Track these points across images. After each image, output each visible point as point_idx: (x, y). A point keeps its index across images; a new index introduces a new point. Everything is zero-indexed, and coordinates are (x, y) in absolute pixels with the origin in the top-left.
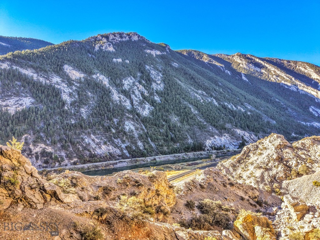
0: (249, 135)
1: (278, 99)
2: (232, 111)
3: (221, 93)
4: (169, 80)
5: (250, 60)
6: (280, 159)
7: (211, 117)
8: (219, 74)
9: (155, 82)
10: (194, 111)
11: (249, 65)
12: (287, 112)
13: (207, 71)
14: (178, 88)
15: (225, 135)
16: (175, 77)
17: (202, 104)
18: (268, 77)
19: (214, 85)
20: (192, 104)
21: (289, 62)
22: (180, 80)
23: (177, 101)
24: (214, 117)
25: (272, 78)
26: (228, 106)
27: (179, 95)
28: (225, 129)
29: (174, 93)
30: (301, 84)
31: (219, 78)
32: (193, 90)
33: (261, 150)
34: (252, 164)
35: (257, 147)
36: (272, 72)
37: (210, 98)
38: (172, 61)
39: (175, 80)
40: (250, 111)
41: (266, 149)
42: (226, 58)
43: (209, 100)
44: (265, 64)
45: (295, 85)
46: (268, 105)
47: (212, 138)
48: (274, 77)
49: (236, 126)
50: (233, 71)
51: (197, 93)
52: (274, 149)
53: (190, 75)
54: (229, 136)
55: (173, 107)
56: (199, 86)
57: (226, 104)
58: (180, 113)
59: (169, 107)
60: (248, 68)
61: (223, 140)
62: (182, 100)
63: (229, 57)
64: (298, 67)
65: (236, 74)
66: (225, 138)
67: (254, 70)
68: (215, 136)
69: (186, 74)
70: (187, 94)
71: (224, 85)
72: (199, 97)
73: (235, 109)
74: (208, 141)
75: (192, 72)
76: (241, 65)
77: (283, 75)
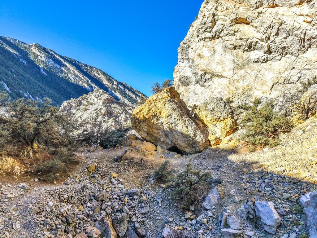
11: (48, 59)
18: (68, 76)
21: (86, 66)
25: (71, 77)
30: (95, 86)
36: (72, 71)
42: (21, 46)
44: (65, 63)
45: (91, 87)
48: (73, 76)
50: (30, 62)
60: (47, 63)
63: (25, 45)
64: (93, 72)
65: (32, 66)
67: (54, 66)
76: (41, 59)
77: (81, 76)
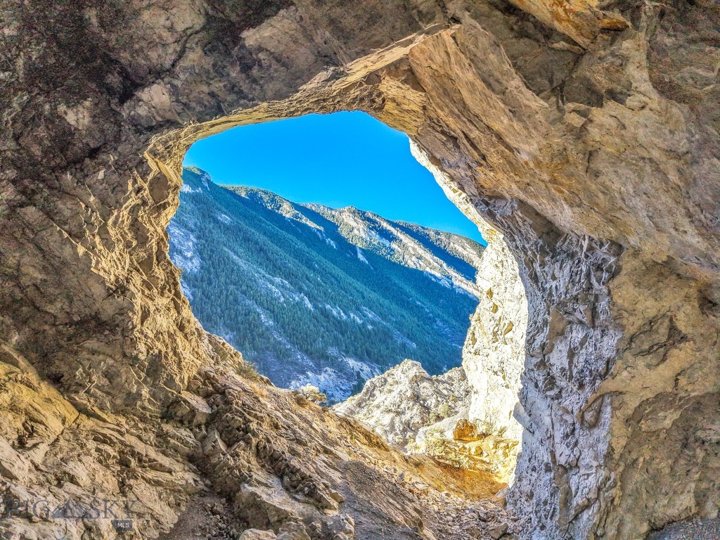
0: (369, 370)
1: (420, 301)
2: (339, 322)
3: (319, 285)
4: (212, 251)
5: (372, 224)
6: (416, 398)
7: (300, 333)
8: (314, 245)
9: (180, 252)
10: (266, 320)
11: (370, 232)
12: (435, 327)
13: (290, 236)
14: (233, 270)
15: (326, 371)
16: (225, 245)
17: (283, 306)
18: (403, 258)
19: (304, 268)
20: (261, 304)
21: (439, 234)
22: (236, 253)
23: (231, 298)
24: (306, 334)
25: (409, 262)
26: (332, 311)
27: (235, 284)
28: (327, 358)
29: (223, 279)
30: (457, 275)
31: (314, 253)
32: (264, 276)
33: (391, 385)
34: (378, 407)
35: (386, 381)
36: (410, 249)
37: (298, 293)
38: (217, 208)
39: (225, 252)
40: (373, 323)
41: (397, 383)
42: (327, 214)
43: (297, 298)
44: (399, 234)
45: (448, 277)
46: (404, 313)
47: (301, 377)
48: (414, 258)
49: (347, 352)
50: (341, 241)
51: (272, 283)
52: (407, 383)
53: (257, 243)
54: (335, 372)
55: (221, 310)
56: (275, 268)
57: (328, 307)
58: (237, 323)
59: (212, 311)
60: (368, 239)
61: (323, 379)
62: (240, 297)
63: (333, 213)
64: (451, 243)
65: (346, 247)
66: (327, 376)
67: (379, 243)
68: (308, 373)
69: (247, 240)
70: (250, 283)
71: (323, 269)
72: (277, 290)
73: (345, 317)
74: (293, 382)
75: (261, 238)
76: (356, 231)
77: (428, 256)
